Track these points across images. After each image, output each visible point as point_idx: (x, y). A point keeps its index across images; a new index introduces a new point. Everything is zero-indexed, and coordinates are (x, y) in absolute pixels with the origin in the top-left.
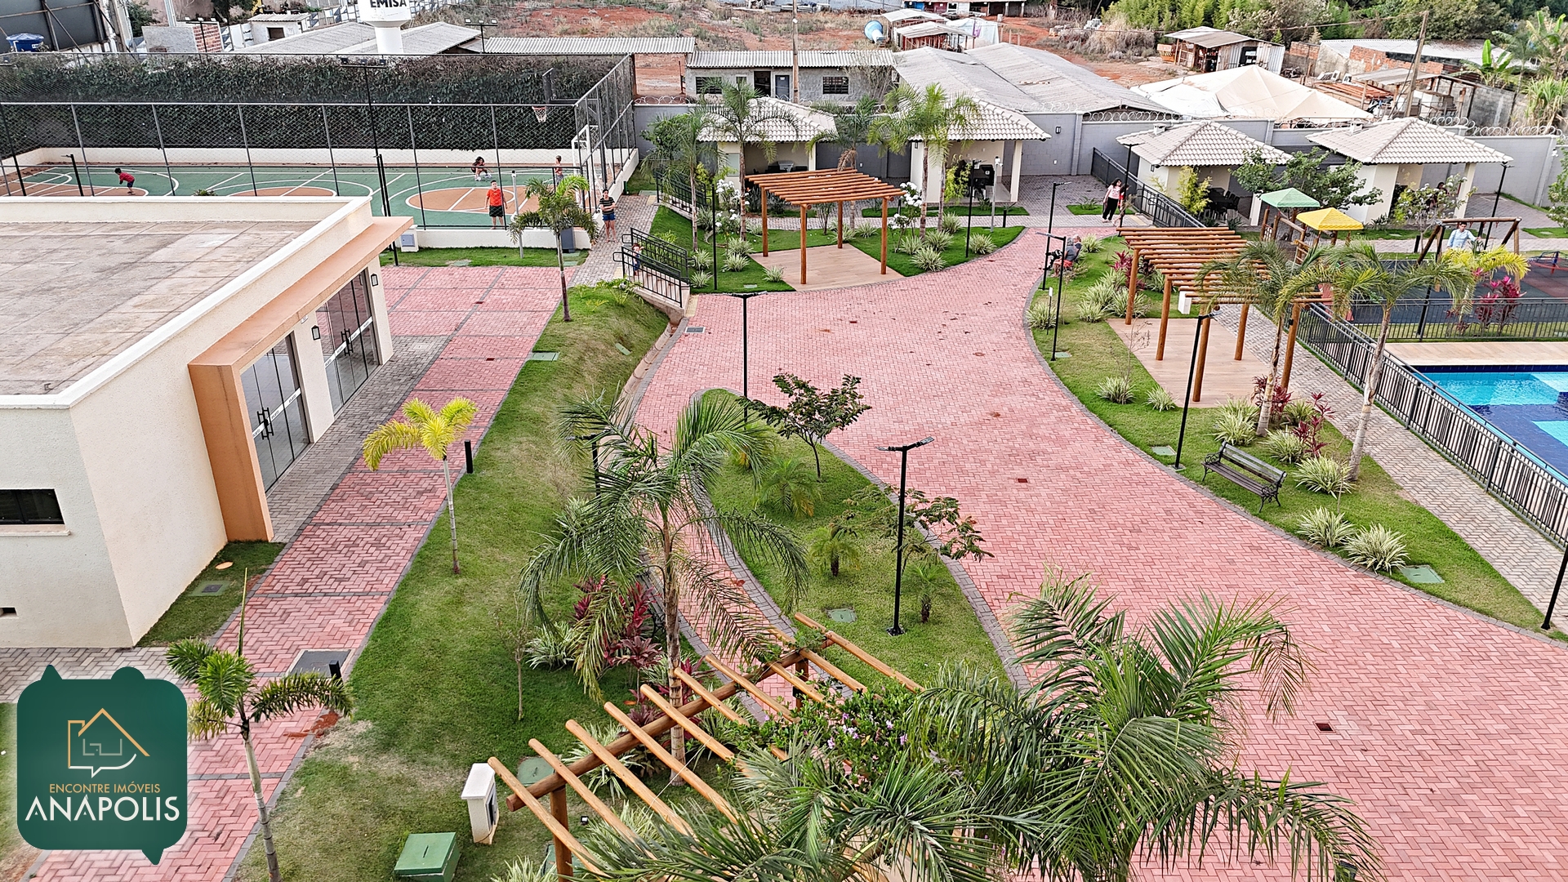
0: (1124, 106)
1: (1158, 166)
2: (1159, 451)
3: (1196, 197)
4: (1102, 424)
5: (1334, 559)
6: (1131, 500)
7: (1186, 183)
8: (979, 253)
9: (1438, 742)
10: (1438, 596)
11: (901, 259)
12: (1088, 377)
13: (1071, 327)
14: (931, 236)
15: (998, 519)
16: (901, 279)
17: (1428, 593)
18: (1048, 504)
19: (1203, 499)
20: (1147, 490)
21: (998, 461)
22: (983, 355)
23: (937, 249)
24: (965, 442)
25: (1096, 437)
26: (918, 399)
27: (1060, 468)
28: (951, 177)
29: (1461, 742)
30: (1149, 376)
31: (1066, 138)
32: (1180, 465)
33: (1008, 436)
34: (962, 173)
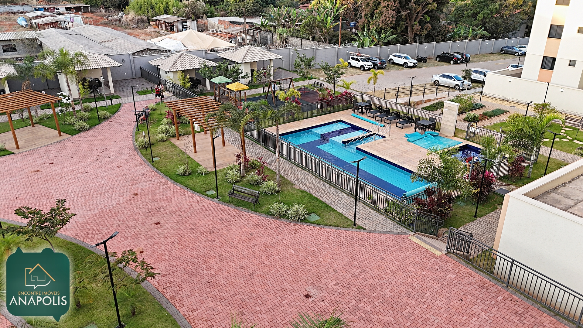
0: (147, 49)
1: (168, 72)
2: (209, 193)
3: (186, 82)
4: (183, 186)
5: (285, 220)
6: (206, 219)
7: (181, 77)
8: (104, 118)
9: (344, 286)
10: (321, 225)
11: (67, 127)
12: (170, 167)
13: (156, 146)
14: (79, 114)
15: (153, 247)
16: (70, 137)
17: (318, 224)
18: (172, 231)
19: (231, 210)
20: (210, 212)
21: (144, 217)
22: (121, 166)
23: (84, 120)
24: (126, 212)
25: (182, 193)
26: (97, 196)
27: (172, 212)
28: (81, 86)
29: (350, 283)
30: (194, 161)
31: (127, 64)
32: (219, 197)
33: (144, 203)
34: (85, 84)
